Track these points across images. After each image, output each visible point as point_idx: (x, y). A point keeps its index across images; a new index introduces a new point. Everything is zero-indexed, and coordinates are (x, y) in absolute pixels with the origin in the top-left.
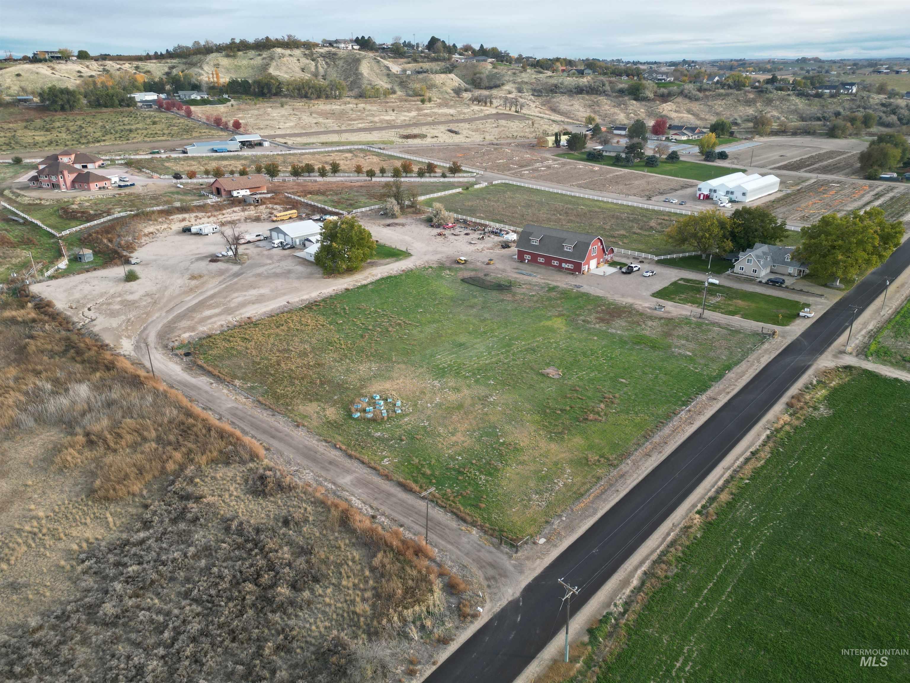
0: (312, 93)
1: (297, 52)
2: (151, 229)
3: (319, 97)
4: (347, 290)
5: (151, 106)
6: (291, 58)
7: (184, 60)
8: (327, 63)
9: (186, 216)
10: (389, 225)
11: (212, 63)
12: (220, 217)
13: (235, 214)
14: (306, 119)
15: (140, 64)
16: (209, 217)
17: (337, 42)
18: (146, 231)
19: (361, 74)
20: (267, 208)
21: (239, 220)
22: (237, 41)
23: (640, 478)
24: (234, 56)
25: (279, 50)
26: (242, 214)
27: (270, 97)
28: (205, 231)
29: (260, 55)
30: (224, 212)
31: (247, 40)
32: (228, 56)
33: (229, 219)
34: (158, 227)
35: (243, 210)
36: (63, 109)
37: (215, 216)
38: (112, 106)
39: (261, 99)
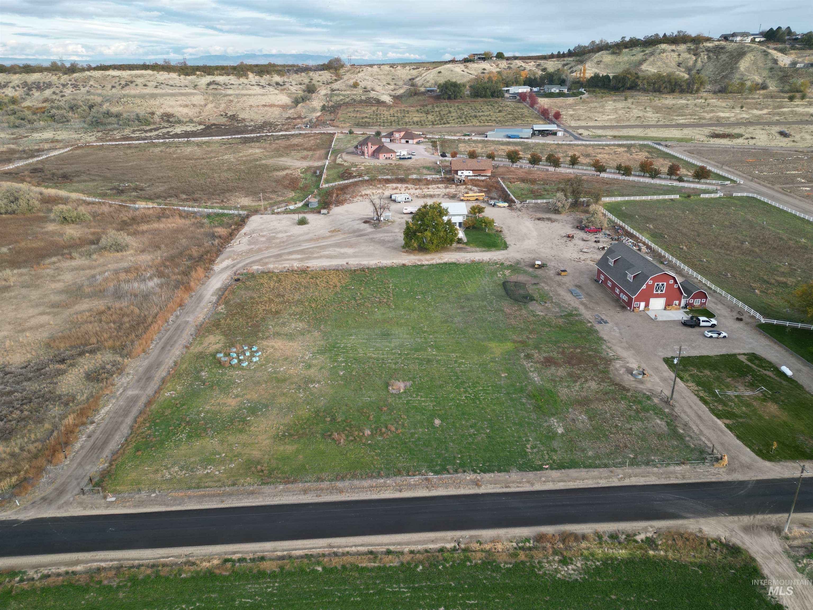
0: (666, 87)
1: (683, 47)
2: (368, 192)
3: (672, 91)
4: (404, 265)
5: (515, 97)
6: (672, 54)
7: (578, 58)
8: (709, 58)
9: (399, 185)
10: (539, 219)
11: (596, 60)
12: (426, 190)
13: (438, 190)
14: (636, 112)
15: (542, 62)
16: (416, 189)
17: (734, 35)
18: (363, 193)
19: (738, 68)
20: (466, 188)
21: (439, 195)
22: (627, 39)
23: (254, 504)
24: (619, 54)
25: (663, 46)
26: (444, 190)
27: (623, 91)
28: (399, 199)
29: (643, 51)
30: (430, 186)
31: (638, 37)
32: (613, 53)
33: (432, 193)
34: (374, 191)
35: (446, 188)
36: (449, 98)
37: (421, 189)
38: (485, 96)
39: (612, 93)
